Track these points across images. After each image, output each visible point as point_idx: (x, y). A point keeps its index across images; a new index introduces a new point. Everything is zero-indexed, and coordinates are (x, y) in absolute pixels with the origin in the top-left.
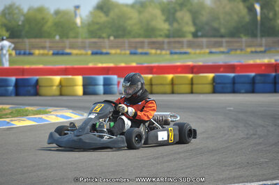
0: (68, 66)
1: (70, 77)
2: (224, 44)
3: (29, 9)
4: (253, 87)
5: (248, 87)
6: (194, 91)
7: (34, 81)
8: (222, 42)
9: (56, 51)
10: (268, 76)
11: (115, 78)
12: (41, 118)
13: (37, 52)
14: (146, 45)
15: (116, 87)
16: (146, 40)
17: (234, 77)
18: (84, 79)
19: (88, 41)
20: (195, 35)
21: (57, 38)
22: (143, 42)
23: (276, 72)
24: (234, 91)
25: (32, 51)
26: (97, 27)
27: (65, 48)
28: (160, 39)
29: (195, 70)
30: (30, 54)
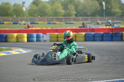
0: (20, 29)
1: (21, 34)
2: (89, 20)
3: (2, 3)
4: (102, 38)
5: (100, 38)
6: (76, 40)
7: (5, 36)
8: (88, 19)
9: (14, 23)
10: (109, 34)
11: (41, 34)
12: (9, 52)
13: (6, 23)
14: (55, 20)
15: (42, 38)
16: (55, 17)
17: (94, 34)
18: (27, 35)
19: (29, 18)
20: (76, 15)
21: (15, 16)
22: (53, 19)
23: (112, 32)
24: (94, 40)
25: (3, 22)
26: (32, 11)
27: (18, 21)
28: (61, 17)
29: (77, 31)
30: (3, 23)
